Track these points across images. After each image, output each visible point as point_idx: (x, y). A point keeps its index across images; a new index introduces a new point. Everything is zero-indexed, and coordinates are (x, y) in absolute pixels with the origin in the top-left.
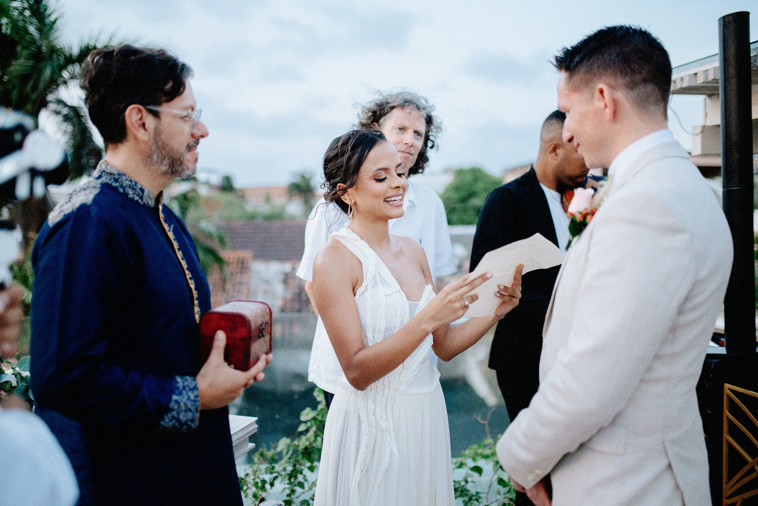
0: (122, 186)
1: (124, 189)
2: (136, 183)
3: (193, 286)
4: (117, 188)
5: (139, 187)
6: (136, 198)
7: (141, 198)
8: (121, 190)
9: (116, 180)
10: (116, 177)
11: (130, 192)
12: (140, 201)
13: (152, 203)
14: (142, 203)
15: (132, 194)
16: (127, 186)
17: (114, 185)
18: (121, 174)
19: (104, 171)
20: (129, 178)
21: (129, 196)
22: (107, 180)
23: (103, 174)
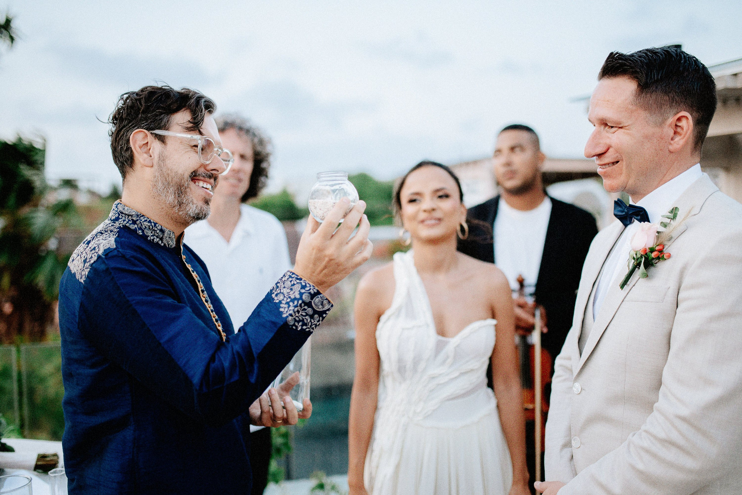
0: (140, 229)
1: (143, 231)
2: (155, 224)
3: (220, 328)
4: (135, 230)
5: (159, 228)
6: (156, 240)
7: (161, 239)
8: (140, 232)
9: (134, 222)
10: (135, 219)
11: (149, 233)
12: (160, 242)
13: (173, 244)
14: (163, 245)
15: (151, 236)
16: (146, 227)
17: (133, 227)
18: (140, 215)
19: (122, 213)
20: (148, 218)
21: (149, 238)
22: (125, 222)
23: (121, 216)
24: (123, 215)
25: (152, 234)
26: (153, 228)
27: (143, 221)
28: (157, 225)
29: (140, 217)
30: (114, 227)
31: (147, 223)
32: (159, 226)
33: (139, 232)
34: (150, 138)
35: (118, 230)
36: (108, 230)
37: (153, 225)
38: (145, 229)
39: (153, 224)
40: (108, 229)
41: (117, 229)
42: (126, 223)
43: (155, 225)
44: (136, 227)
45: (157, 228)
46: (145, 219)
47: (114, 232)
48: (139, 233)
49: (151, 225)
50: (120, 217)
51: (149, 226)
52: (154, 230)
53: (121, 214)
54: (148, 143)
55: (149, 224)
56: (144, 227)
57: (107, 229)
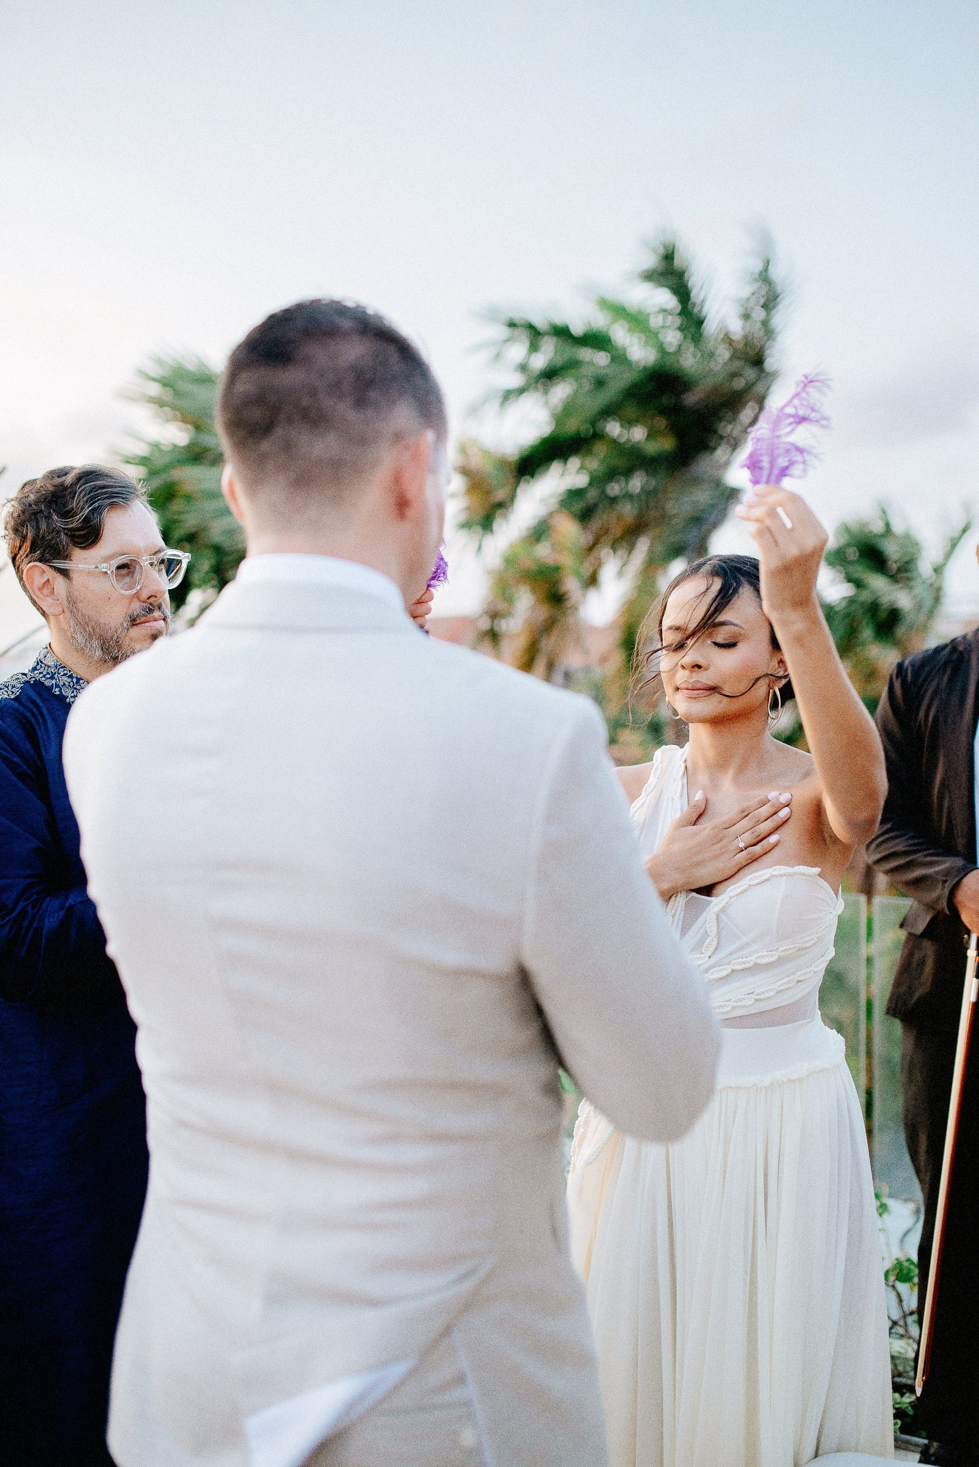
1: (60, 690)
15: (71, 697)
16: (64, 684)
17: (48, 683)
18: (59, 666)
19: (41, 662)
20: (70, 671)
21: (68, 700)
22: (40, 676)
23: (40, 666)
24: (42, 665)
25: (72, 695)
26: (73, 686)
27: (61, 674)
28: (81, 682)
29: (59, 669)
30: (18, 681)
31: (67, 678)
32: (83, 683)
33: (56, 690)
34: (50, 573)
35: (23, 685)
36: (9, 685)
37: (75, 682)
38: (62, 686)
39: (75, 680)
40: (10, 683)
41: (21, 683)
42: (41, 678)
43: (78, 682)
44: (54, 683)
45: (80, 685)
46: (66, 672)
47: (17, 688)
48: (55, 692)
49: (72, 681)
50: (38, 667)
51: (69, 683)
52: (76, 689)
53: (40, 664)
54: (48, 580)
55: (69, 680)
56: (62, 684)
57: (7, 684)
